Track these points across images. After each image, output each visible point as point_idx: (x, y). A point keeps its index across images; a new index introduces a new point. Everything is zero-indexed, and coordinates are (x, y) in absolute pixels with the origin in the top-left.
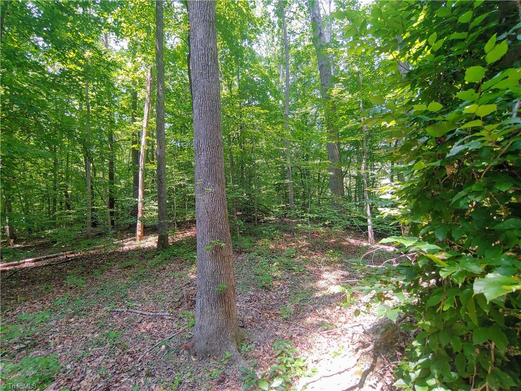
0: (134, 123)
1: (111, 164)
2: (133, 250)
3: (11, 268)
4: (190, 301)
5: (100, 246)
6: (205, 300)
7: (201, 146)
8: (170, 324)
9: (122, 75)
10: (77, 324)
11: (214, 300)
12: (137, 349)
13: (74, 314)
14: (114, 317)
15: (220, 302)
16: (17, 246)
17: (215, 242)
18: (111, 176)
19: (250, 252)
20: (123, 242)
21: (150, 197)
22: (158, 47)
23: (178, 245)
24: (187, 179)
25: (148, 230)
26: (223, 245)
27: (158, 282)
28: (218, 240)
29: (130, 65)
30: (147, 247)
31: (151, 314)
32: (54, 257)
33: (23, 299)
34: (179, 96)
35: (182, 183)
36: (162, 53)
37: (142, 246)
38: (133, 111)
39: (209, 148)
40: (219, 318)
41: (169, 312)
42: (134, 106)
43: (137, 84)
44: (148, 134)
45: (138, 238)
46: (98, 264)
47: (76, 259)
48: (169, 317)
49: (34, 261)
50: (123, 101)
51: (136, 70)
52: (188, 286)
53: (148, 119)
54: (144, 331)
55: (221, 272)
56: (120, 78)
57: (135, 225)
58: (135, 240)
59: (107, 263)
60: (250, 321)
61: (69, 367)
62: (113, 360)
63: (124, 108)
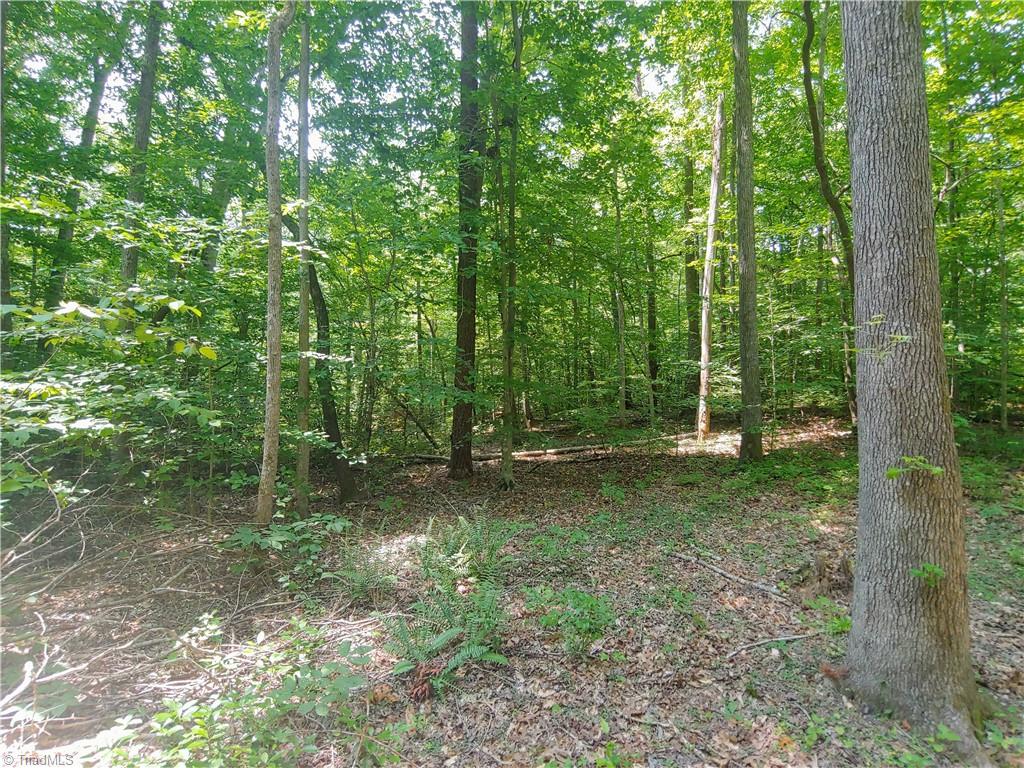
0: (690, 221)
1: (652, 302)
2: (693, 456)
3: (532, 458)
4: (825, 580)
5: (639, 442)
6: (880, 589)
7: (873, 237)
8: (783, 612)
9: (667, 136)
10: (620, 560)
11: (906, 594)
12: (724, 637)
13: (615, 543)
14: (676, 566)
15: (923, 603)
16: (534, 429)
17: (916, 461)
18: (652, 324)
19: (987, 501)
20: (676, 439)
21: (722, 358)
22: (737, 55)
23: (784, 456)
24: (802, 318)
25: (720, 422)
26: (937, 470)
27: (748, 524)
28: (922, 458)
29: (679, 114)
30: (718, 452)
31: (742, 581)
32: (579, 451)
33: (551, 504)
34: (778, 142)
35: (787, 327)
36: (746, 62)
37: (708, 450)
38: (686, 197)
39: (895, 240)
40: (921, 640)
41: (778, 588)
42: (689, 188)
43: (694, 145)
44: (719, 236)
45: (701, 435)
46: (639, 471)
47: (607, 458)
48: (780, 599)
49: (555, 454)
50: (669, 186)
51: (691, 117)
52: (814, 547)
53: (717, 206)
54: (731, 607)
55: (927, 535)
56: (664, 141)
57: (694, 411)
58: (695, 438)
59: (655, 472)
60: (1005, 677)
61: (618, 622)
62: (682, 639)
63: (671, 197)
